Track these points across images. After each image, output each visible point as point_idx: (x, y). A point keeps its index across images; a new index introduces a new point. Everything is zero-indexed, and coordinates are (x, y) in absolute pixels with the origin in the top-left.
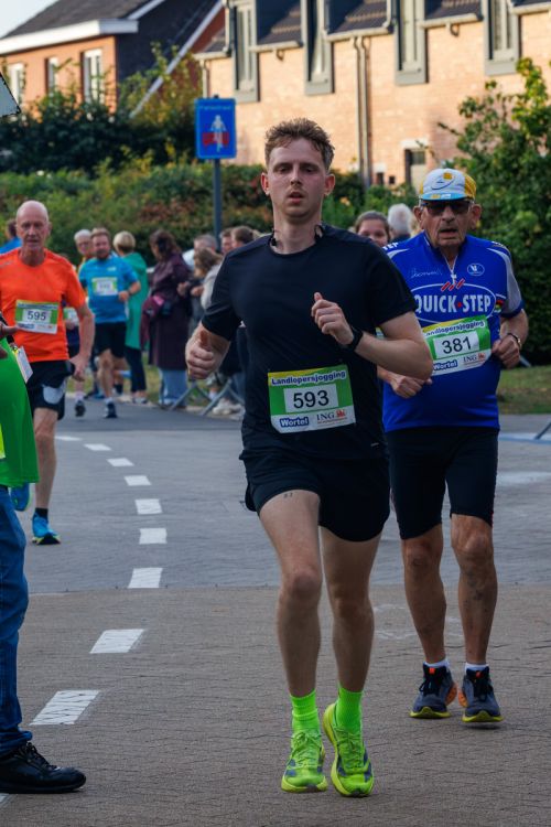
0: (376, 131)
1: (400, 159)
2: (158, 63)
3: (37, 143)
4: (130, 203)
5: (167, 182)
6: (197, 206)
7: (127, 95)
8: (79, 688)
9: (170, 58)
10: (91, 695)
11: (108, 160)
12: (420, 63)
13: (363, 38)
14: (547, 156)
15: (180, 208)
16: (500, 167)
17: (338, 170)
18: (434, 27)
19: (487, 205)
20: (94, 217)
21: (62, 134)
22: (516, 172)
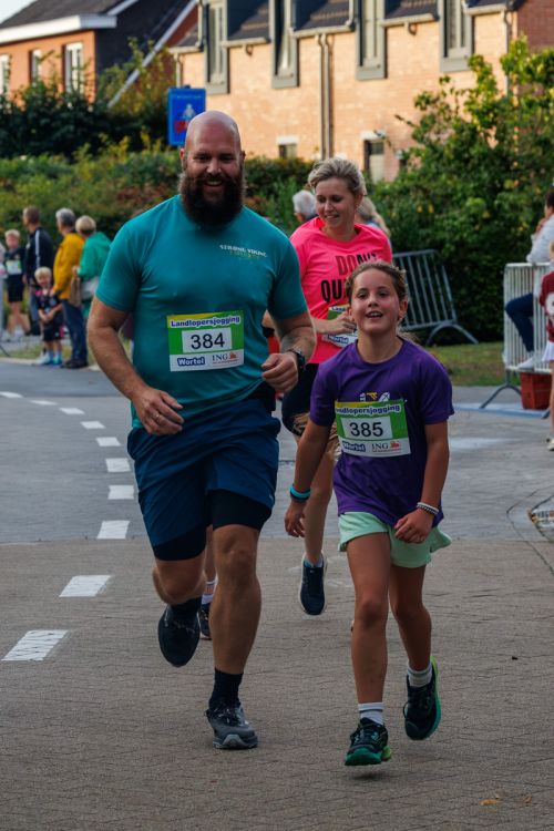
0: (338, 122)
1: (359, 149)
2: (134, 57)
3: (21, 129)
4: (108, 186)
5: (141, 168)
6: (168, 190)
7: (106, 86)
8: (49, 628)
9: (146, 52)
10: (59, 634)
11: (87, 146)
12: (379, 60)
13: (327, 35)
14: (497, 147)
15: (153, 191)
16: (452, 157)
17: (302, 159)
18: (393, 26)
19: (439, 191)
20: (73, 199)
21: (43, 121)
22: (467, 161)
